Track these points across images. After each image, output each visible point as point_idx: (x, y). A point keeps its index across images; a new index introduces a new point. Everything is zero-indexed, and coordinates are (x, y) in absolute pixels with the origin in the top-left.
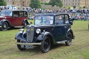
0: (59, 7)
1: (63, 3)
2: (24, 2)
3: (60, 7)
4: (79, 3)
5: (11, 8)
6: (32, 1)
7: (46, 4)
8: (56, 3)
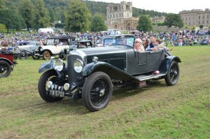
0: (178, 28)
1: (184, 22)
2: (129, 24)
3: (180, 27)
4: (208, 21)
5: (113, 33)
6: (140, 22)
7: (159, 25)
8: (174, 22)
